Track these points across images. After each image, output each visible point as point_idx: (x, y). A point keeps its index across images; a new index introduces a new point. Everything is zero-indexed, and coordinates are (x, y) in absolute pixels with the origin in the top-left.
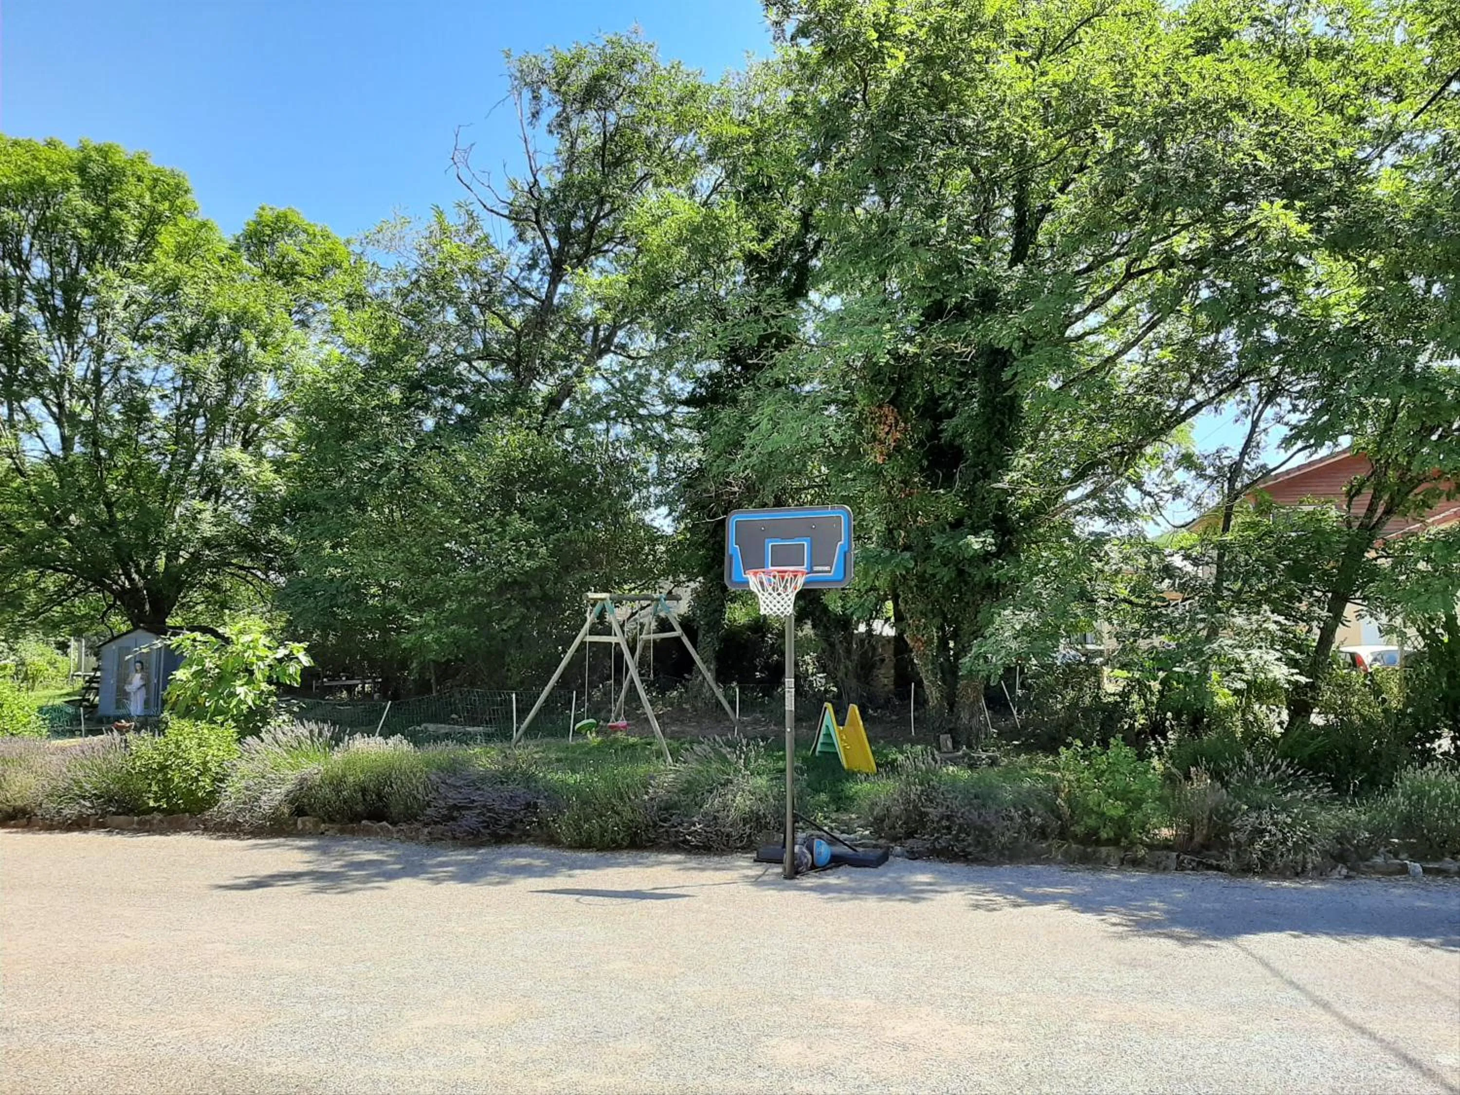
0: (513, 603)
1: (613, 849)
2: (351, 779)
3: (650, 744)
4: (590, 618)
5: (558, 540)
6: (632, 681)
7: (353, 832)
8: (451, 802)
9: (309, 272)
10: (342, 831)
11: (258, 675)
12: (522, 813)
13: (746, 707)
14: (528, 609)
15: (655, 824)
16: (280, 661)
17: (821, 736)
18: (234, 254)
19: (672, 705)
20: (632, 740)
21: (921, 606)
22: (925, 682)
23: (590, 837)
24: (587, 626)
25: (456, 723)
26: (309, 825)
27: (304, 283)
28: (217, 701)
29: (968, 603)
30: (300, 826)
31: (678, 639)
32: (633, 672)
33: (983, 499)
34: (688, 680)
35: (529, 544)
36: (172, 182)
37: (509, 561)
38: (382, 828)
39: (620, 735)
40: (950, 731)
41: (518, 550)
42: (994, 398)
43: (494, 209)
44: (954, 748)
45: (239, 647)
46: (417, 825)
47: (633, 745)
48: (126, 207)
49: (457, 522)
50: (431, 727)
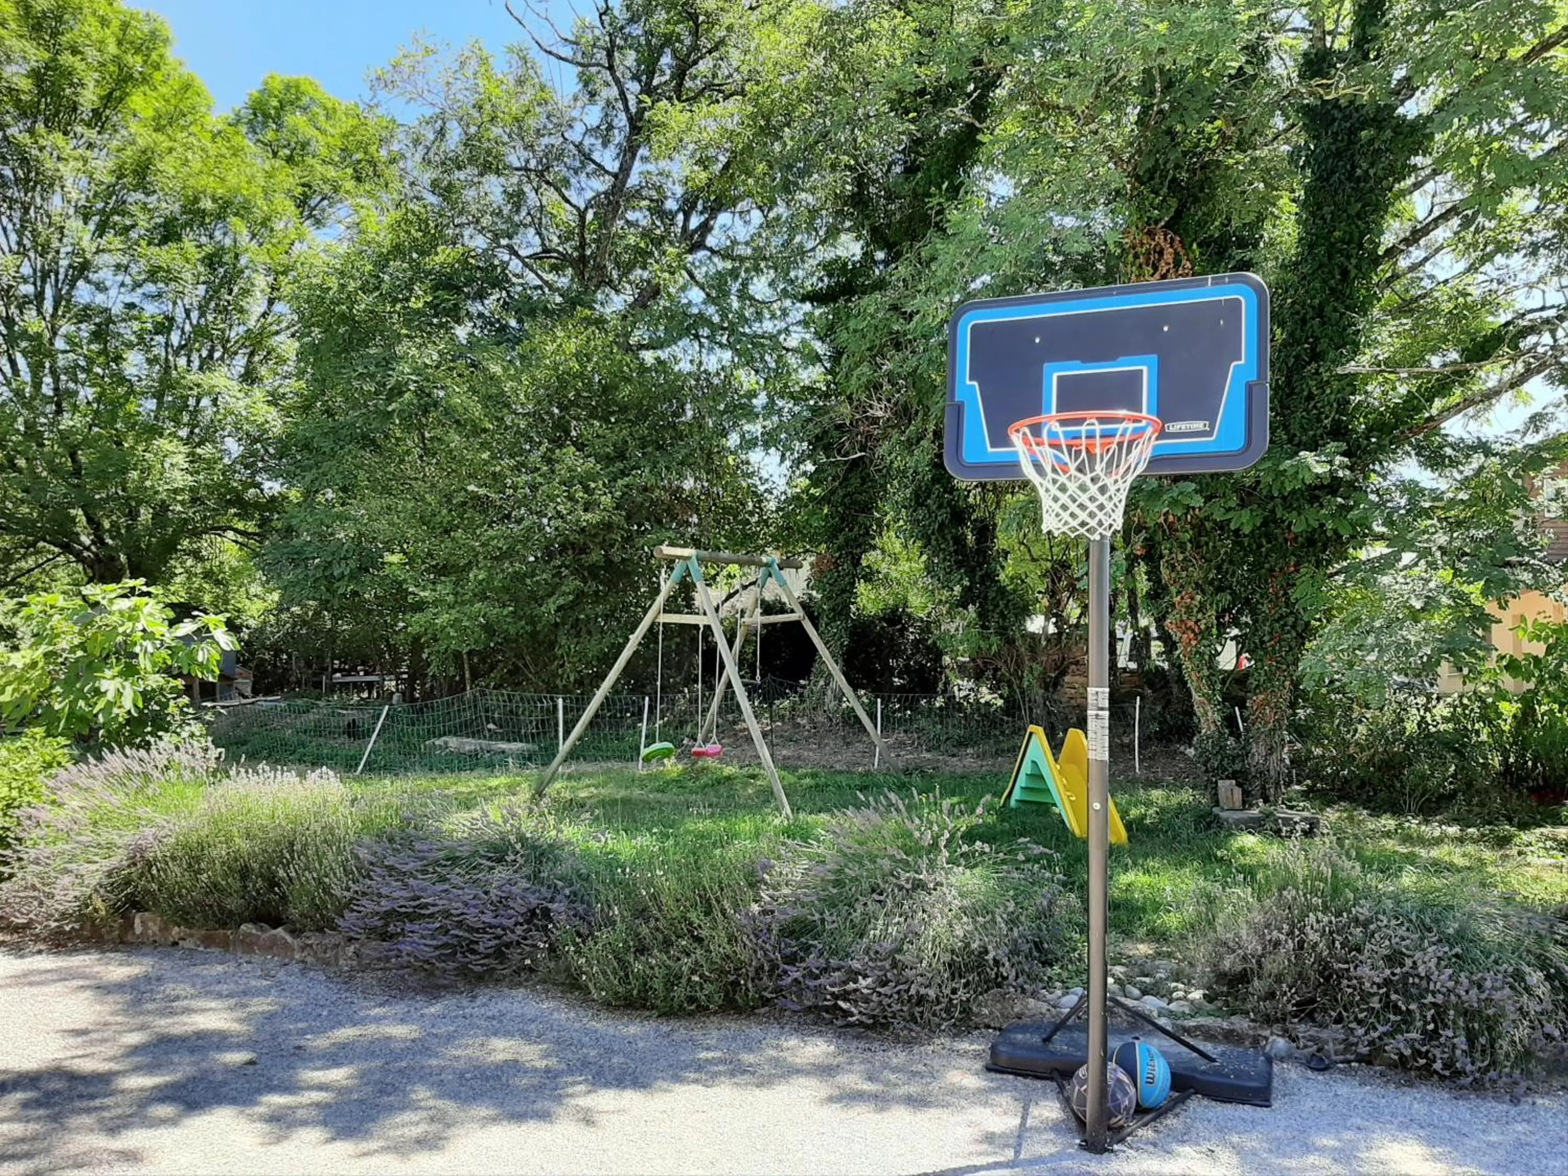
0: (565, 572)
1: (691, 1014)
2: (222, 851)
3: (754, 777)
4: (667, 586)
5: (627, 486)
6: (729, 685)
7: (225, 945)
8: (386, 906)
9: (323, 151)
10: (208, 941)
11: (144, 663)
12: (519, 930)
13: (889, 724)
14: (585, 583)
15: (774, 966)
16: (187, 639)
17: (1022, 776)
18: (230, 130)
19: (782, 718)
20: (728, 770)
21: (1197, 574)
22: (1196, 697)
23: (645, 988)
24: (660, 600)
25: (493, 736)
26: (154, 928)
27: (319, 167)
28: (76, 701)
29: (1272, 570)
30: (138, 929)
31: (797, 624)
32: (731, 671)
33: (1310, 397)
34: (803, 687)
35: (586, 489)
36: (146, 29)
37: (558, 512)
38: (274, 940)
39: (710, 762)
40: (1234, 775)
41: (571, 498)
42: (1331, 232)
43: (554, 50)
44: (1244, 803)
45: (116, 618)
46: (332, 938)
47: (728, 778)
48: (81, 53)
49: (485, 456)
50: (453, 742)
